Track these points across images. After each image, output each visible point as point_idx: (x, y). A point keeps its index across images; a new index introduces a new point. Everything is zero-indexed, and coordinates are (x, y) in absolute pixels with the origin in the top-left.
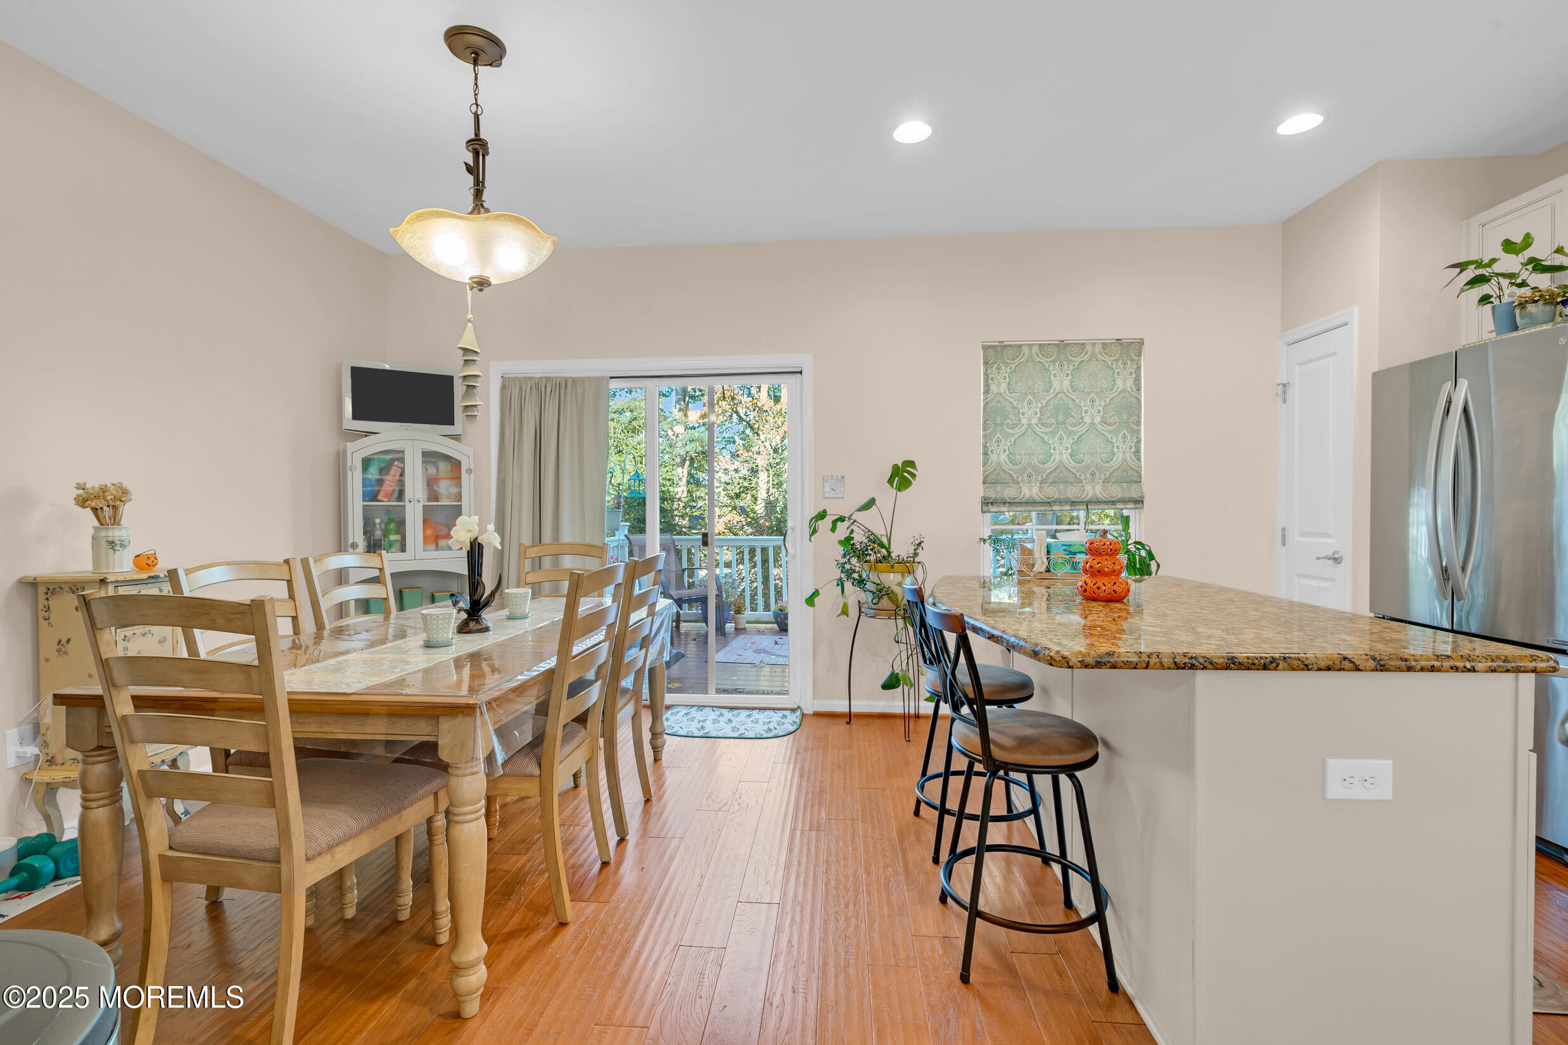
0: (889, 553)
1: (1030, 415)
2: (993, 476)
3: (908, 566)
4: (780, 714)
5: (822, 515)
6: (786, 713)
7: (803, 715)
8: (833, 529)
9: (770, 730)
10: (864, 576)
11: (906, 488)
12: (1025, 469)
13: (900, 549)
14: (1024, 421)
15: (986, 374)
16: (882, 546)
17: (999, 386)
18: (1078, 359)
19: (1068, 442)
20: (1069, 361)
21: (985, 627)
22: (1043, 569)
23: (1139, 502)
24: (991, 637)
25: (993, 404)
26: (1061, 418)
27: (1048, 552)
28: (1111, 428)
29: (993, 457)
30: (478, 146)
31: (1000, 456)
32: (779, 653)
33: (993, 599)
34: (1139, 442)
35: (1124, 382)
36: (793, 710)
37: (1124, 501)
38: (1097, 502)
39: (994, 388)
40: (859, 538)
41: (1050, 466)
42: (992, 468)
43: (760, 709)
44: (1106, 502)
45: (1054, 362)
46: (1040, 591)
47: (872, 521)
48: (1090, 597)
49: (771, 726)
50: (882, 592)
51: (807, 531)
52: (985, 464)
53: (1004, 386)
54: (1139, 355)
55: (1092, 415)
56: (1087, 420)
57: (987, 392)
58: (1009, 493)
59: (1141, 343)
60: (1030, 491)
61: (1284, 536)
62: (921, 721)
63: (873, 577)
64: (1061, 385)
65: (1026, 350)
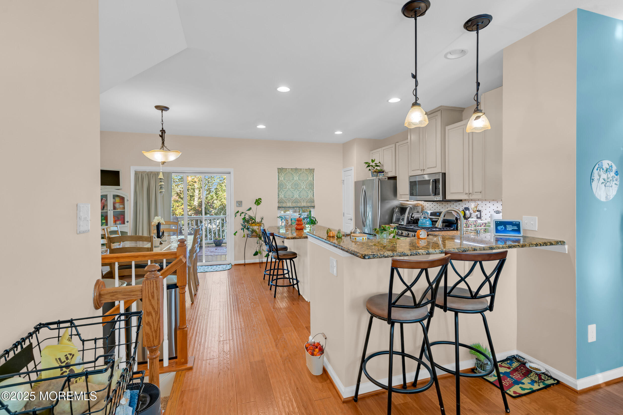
0: (255, 221)
1: (289, 186)
2: (280, 201)
3: (260, 224)
4: (225, 265)
5: (238, 212)
6: (227, 265)
7: (232, 265)
8: (240, 216)
9: (224, 269)
10: (249, 227)
11: (259, 205)
12: (288, 199)
13: (258, 220)
14: (288, 187)
15: (278, 175)
16: (253, 219)
17: (281, 178)
18: (300, 172)
19: (298, 193)
20: (298, 173)
21: (278, 235)
22: (290, 224)
23: (314, 207)
24: (279, 236)
25: (280, 183)
26: (296, 187)
27: (291, 220)
28: (308, 189)
29: (280, 196)
30: (163, 131)
31: (282, 196)
32: (217, 252)
33: (281, 232)
34: (314, 193)
35: (310, 178)
36: (229, 264)
37: (311, 207)
38: (304, 207)
39: (280, 179)
40: (247, 217)
41: (294, 198)
42: (280, 199)
43: (219, 265)
44: (307, 207)
45: (294, 173)
46: (290, 229)
47: (251, 213)
48: (297, 229)
49: (224, 268)
50: (253, 231)
51: (234, 216)
52: (278, 198)
53: (283, 179)
54: (314, 172)
55: (303, 186)
56: (302, 187)
57: (278, 180)
58: (284, 205)
59: (314, 169)
60: (289, 204)
61: (344, 214)
62: (263, 264)
63: (251, 227)
64: (296, 178)
65: (288, 170)
